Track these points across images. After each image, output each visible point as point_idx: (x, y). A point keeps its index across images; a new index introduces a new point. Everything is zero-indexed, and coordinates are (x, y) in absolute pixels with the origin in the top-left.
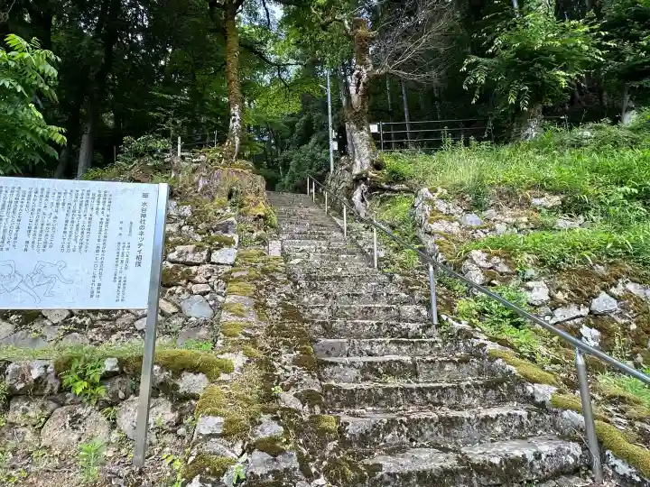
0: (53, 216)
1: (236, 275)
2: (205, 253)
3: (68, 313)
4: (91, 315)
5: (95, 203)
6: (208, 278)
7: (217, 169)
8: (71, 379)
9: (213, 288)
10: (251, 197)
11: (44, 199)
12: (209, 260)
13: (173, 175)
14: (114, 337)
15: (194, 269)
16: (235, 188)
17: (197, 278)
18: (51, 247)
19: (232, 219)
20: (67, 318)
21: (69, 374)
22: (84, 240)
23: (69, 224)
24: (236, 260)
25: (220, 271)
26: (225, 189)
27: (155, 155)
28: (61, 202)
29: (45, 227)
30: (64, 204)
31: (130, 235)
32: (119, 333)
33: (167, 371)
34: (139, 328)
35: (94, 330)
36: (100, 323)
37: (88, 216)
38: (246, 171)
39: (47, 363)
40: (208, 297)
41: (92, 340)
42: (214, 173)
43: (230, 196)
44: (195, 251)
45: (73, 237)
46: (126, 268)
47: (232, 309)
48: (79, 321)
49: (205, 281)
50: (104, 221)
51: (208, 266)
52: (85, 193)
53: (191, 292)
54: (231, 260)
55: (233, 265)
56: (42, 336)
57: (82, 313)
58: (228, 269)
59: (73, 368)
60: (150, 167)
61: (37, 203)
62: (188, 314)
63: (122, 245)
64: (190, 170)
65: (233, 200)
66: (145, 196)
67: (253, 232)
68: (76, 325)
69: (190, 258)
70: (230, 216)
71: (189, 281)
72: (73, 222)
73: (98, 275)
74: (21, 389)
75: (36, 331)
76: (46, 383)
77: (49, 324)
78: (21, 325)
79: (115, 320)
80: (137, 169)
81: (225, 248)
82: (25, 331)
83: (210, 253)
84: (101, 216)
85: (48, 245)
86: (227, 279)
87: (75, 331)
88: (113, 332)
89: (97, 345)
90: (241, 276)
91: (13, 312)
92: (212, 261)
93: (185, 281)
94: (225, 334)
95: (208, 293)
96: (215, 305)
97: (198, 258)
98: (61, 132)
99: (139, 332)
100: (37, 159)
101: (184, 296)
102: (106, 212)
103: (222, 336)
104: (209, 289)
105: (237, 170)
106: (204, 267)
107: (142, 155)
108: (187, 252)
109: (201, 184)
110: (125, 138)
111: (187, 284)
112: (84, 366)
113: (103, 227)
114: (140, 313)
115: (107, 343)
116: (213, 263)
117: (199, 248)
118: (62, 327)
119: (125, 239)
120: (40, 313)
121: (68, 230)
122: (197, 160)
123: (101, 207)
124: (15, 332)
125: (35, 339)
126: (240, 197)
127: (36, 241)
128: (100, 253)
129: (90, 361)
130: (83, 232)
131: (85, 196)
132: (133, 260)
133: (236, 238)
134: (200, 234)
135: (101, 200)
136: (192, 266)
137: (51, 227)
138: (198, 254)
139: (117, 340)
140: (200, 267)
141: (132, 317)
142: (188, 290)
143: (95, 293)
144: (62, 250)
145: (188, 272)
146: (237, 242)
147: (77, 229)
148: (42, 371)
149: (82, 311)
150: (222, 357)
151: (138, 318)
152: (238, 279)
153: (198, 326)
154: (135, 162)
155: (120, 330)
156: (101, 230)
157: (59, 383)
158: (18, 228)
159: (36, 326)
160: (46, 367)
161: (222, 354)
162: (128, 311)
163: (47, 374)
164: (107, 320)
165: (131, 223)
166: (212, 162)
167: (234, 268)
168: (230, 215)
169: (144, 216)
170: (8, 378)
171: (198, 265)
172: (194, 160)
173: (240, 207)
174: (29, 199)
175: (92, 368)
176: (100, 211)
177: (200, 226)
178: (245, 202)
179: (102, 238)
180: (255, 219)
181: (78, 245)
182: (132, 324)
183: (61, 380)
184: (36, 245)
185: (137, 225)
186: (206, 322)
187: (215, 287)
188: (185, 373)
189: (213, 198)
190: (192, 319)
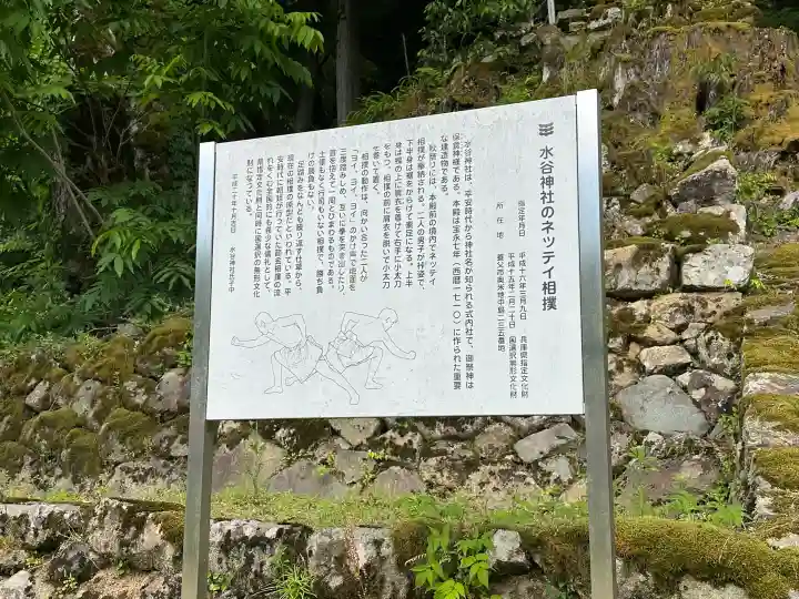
0: (358, 210)
1: (759, 316)
2: (664, 264)
3: (377, 423)
4: (421, 426)
5: (439, 166)
6: (679, 329)
7: (656, 35)
8: (430, 576)
9: (695, 354)
10: (764, 93)
11: (337, 173)
12: (675, 281)
13: (546, 76)
14: (475, 477)
15: (639, 307)
16: (714, 78)
17: (651, 332)
18: (364, 278)
19: (722, 163)
20: (375, 434)
21: (424, 561)
22: (427, 259)
23: (393, 221)
24: (752, 275)
25: (711, 307)
26: (686, 86)
27: (498, 35)
28: (370, 177)
29: (347, 236)
30: (376, 179)
31: (522, 234)
32: (485, 469)
33: (642, 571)
34: (527, 457)
35: (433, 461)
36: (442, 445)
37: (427, 201)
38: (739, 24)
39: (378, 534)
40: (685, 378)
41: (430, 485)
42: (649, 47)
43: (701, 104)
44: (636, 261)
45: (404, 254)
46: (523, 317)
47: (773, 411)
48: (400, 442)
49: (673, 335)
50: (462, 207)
51: (675, 297)
52: (415, 146)
53: (639, 368)
54: (737, 275)
55: (745, 290)
56: (334, 473)
57: (404, 424)
58: (731, 301)
59: (431, 550)
60: (492, 67)
61: (326, 184)
62: (639, 424)
63: (507, 260)
64: (587, 54)
65: (712, 111)
66: (546, 130)
67: (780, 192)
68: (396, 450)
69: (625, 280)
70: (715, 156)
71: (629, 340)
72: (398, 217)
73: (463, 337)
74: (337, 589)
75: (324, 462)
76: (382, 581)
77: (345, 447)
78: (297, 450)
79: (471, 438)
80: (461, 76)
81: (716, 247)
82: (304, 462)
83: (678, 262)
84: (453, 195)
85: (358, 276)
86: (734, 328)
87: (396, 464)
88: (471, 466)
89: (443, 495)
90: (774, 320)
91: (281, 423)
92: (686, 282)
93: (620, 340)
94: (774, 482)
95: (682, 368)
96: (707, 401)
97: (644, 277)
98: (311, 23)
99: (529, 466)
100: (276, 93)
101: (623, 379)
102: (464, 185)
103: (765, 485)
104: (687, 358)
105: (712, 24)
106: (666, 300)
107: (470, 40)
108: (619, 266)
109: (620, 84)
110: (429, 7)
111: (626, 346)
112: (451, 547)
113: (462, 224)
114: (524, 423)
115: (461, 493)
116: (691, 289)
117: (645, 254)
118: (371, 454)
119: (512, 244)
120: (329, 425)
121: (392, 238)
122: (602, 22)
123: (451, 174)
124: (289, 463)
125: (324, 481)
126: (733, 99)
127: (336, 269)
128: (463, 284)
129: (461, 536)
130: (421, 240)
131: (415, 154)
132: (536, 295)
133: (739, 215)
134: (639, 216)
135: (450, 158)
136: (634, 300)
137: (359, 235)
138: (645, 269)
139: (482, 484)
140: (655, 303)
141: (507, 431)
142: (631, 363)
143: (463, 380)
144: (387, 285)
145: (628, 316)
146: (742, 224)
147: (409, 234)
148: (372, 551)
149: (401, 420)
150: (782, 544)
151: (521, 434)
152: (766, 328)
153: (672, 455)
154: (457, 61)
155: (485, 461)
156: (457, 230)
157: (406, 582)
158: (300, 243)
159: (322, 452)
160: (378, 543)
161: (778, 535)
162: (497, 419)
163: (383, 560)
164: (455, 439)
165: (522, 203)
166: (639, 18)
167: (749, 299)
168: (712, 152)
169: (549, 181)
170: (312, 562)
171: (649, 295)
172: (594, 25)
173: (737, 128)
174: (312, 179)
175: (469, 553)
176: (450, 184)
177: (634, 196)
178: (749, 112)
179: (463, 249)
180: (783, 156)
181: (415, 270)
182: (510, 449)
183: (411, 576)
184: (335, 277)
185: (534, 207)
186: (690, 445)
187: (703, 352)
188: (686, 582)
189: (656, 116)
190: (650, 437)
